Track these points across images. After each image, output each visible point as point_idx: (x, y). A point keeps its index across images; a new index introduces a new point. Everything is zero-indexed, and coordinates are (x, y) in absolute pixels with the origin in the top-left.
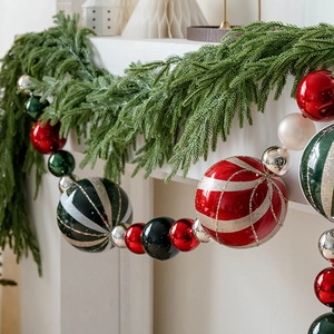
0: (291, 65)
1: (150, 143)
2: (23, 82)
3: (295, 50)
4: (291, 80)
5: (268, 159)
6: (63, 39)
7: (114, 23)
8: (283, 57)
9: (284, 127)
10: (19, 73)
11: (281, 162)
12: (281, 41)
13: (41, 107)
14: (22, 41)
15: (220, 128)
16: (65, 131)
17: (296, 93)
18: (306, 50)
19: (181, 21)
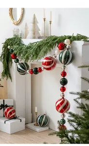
0: (57, 42)
1: (33, 56)
2: (9, 47)
3: (58, 40)
4: (57, 44)
5: (54, 57)
6: (16, 39)
7: (25, 36)
8: (56, 41)
9: (56, 52)
10: (8, 45)
11: (55, 57)
12: (56, 38)
13: (12, 51)
14: (8, 39)
15: (45, 52)
16: (17, 55)
17: (58, 46)
18: (59, 40)
19: (37, 36)
